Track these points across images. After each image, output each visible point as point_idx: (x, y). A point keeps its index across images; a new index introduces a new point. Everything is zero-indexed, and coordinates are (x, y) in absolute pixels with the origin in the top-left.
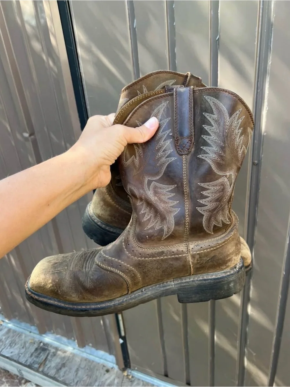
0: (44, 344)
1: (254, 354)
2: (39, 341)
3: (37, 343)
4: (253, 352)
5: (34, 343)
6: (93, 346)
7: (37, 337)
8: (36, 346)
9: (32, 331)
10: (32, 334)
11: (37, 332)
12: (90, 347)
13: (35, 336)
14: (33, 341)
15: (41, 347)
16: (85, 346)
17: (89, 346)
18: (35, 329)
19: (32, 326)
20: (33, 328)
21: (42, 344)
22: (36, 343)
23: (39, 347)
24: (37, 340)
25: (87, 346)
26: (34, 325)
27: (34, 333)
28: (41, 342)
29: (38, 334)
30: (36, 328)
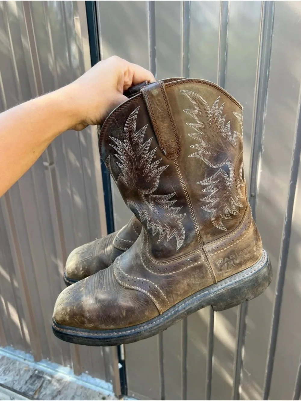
0: (39, 372)
1: (249, 374)
2: (34, 368)
3: (32, 370)
4: (248, 373)
5: (29, 371)
6: (90, 374)
7: (32, 364)
8: (30, 373)
9: (27, 358)
10: (26, 362)
11: (32, 360)
12: (86, 375)
13: (30, 363)
14: (27, 369)
15: (36, 375)
16: (81, 374)
17: (86, 373)
18: (30, 357)
19: (26, 353)
20: (28, 355)
21: (37, 372)
22: (30, 371)
23: (34, 375)
24: (31, 367)
25: (83, 374)
26: (29, 353)
27: (29, 361)
28: (36, 370)
29: (32, 362)
30: (30, 355)
